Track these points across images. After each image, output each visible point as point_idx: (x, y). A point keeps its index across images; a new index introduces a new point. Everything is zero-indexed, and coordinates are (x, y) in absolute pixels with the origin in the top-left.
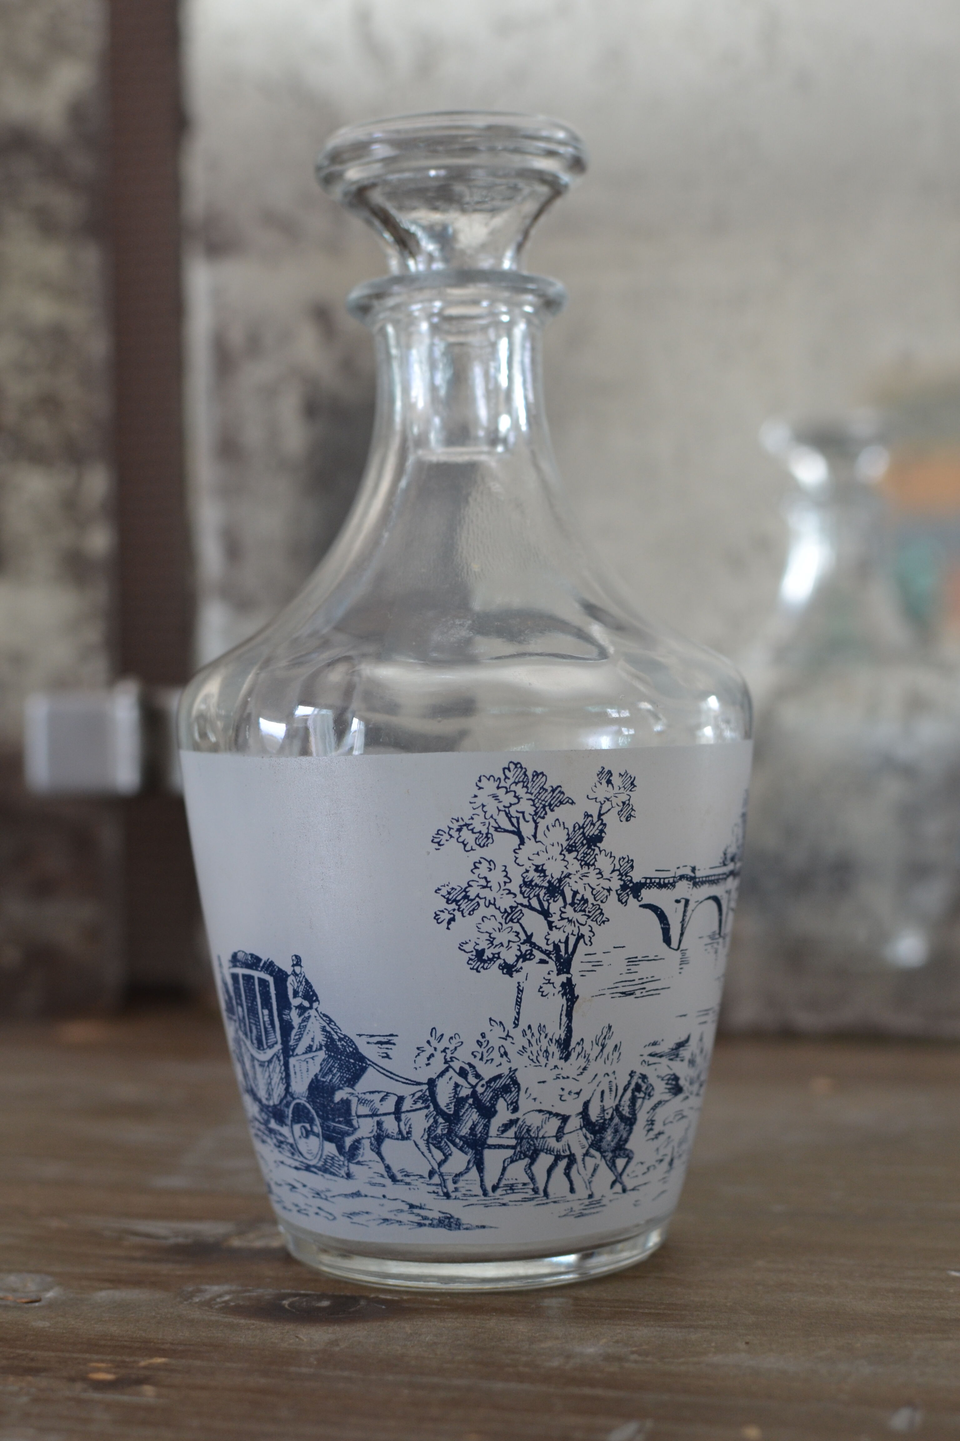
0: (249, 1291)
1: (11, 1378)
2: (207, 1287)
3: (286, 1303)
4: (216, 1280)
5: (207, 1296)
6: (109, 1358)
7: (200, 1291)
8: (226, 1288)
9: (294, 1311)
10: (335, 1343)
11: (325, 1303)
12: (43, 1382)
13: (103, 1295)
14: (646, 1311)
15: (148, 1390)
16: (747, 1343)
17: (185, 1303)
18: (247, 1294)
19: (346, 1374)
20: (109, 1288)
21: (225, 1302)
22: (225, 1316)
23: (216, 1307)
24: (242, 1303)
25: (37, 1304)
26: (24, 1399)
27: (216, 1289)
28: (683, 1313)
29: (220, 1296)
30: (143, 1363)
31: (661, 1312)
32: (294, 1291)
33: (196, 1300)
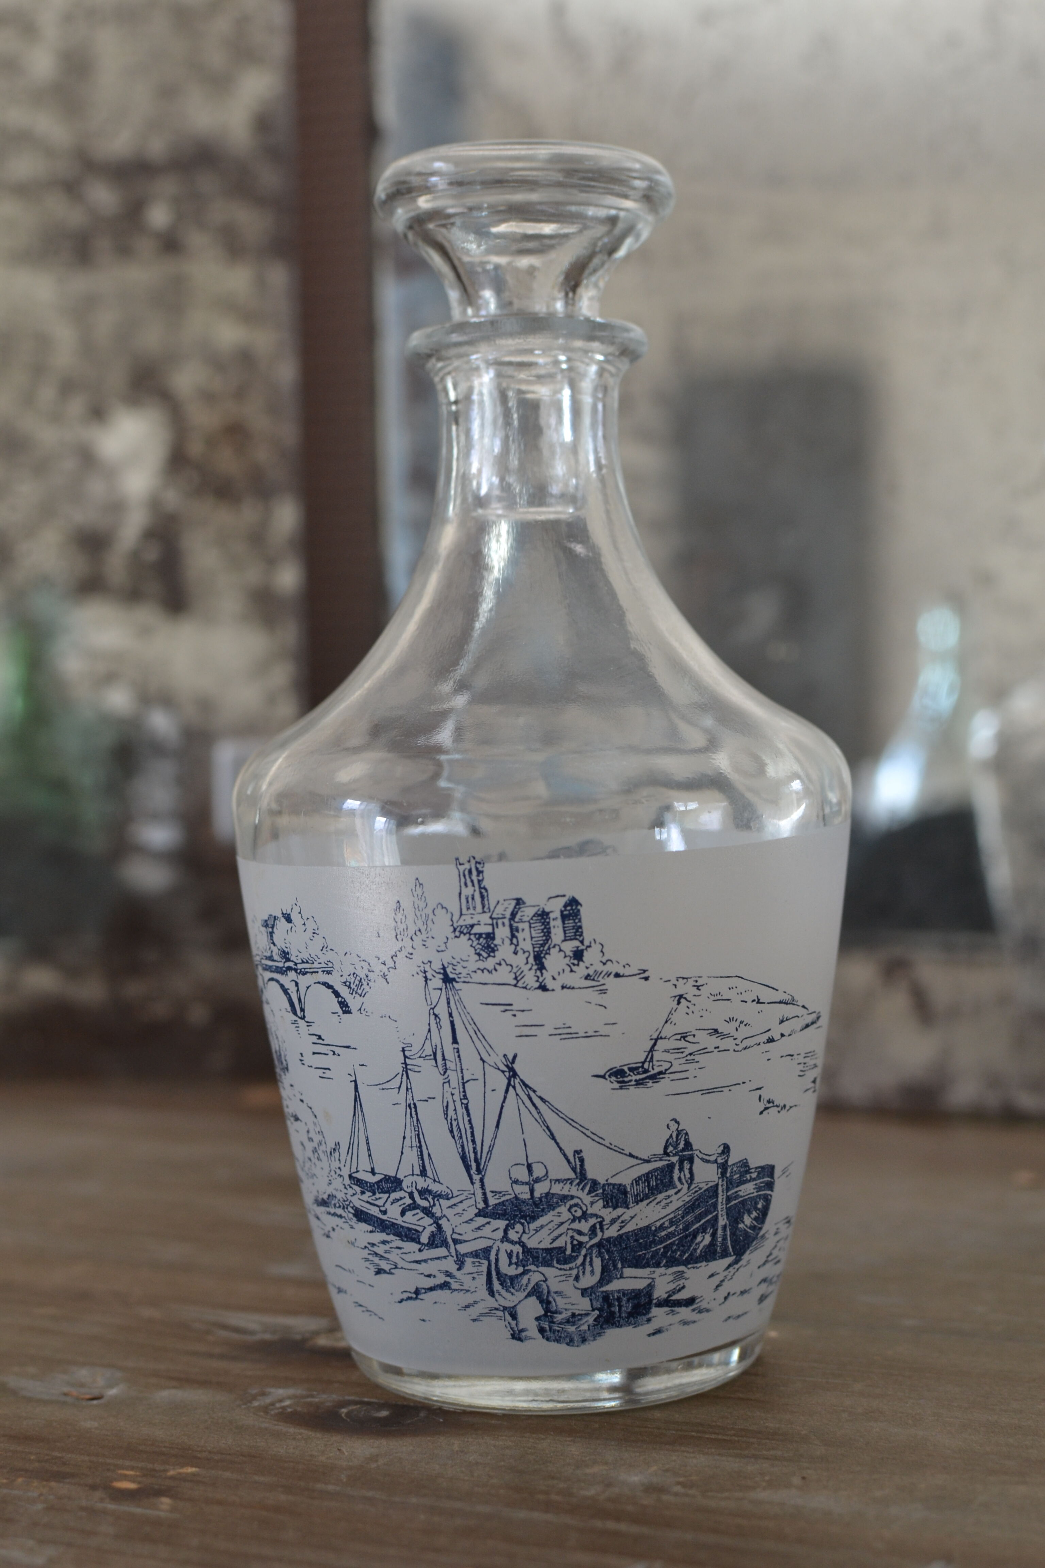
0: (312, 1396)
1: (36, 1483)
2: (272, 1390)
3: (344, 1411)
4: (286, 1382)
5: (268, 1400)
6: (140, 1465)
7: (263, 1394)
8: (291, 1391)
9: (349, 1420)
10: (374, 1458)
11: (384, 1413)
12: (63, 1488)
13: (166, 1395)
14: (713, 1436)
15: (165, 1502)
16: (804, 1478)
17: (244, 1407)
18: (309, 1400)
19: (370, 1494)
20: (174, 1387)
21: (284, 1408)
22: (276, 1423)
23: (272, 1412)
24: (299, 1409)
25: (95, 1402)
26: (40, 1506)
27: (281, 1392)
28: (751, 1440)
29: (281, 1401)
30: (171, 1473)
31: (728, 1438)
32: (357, 1399)
33: (256, 1404)
